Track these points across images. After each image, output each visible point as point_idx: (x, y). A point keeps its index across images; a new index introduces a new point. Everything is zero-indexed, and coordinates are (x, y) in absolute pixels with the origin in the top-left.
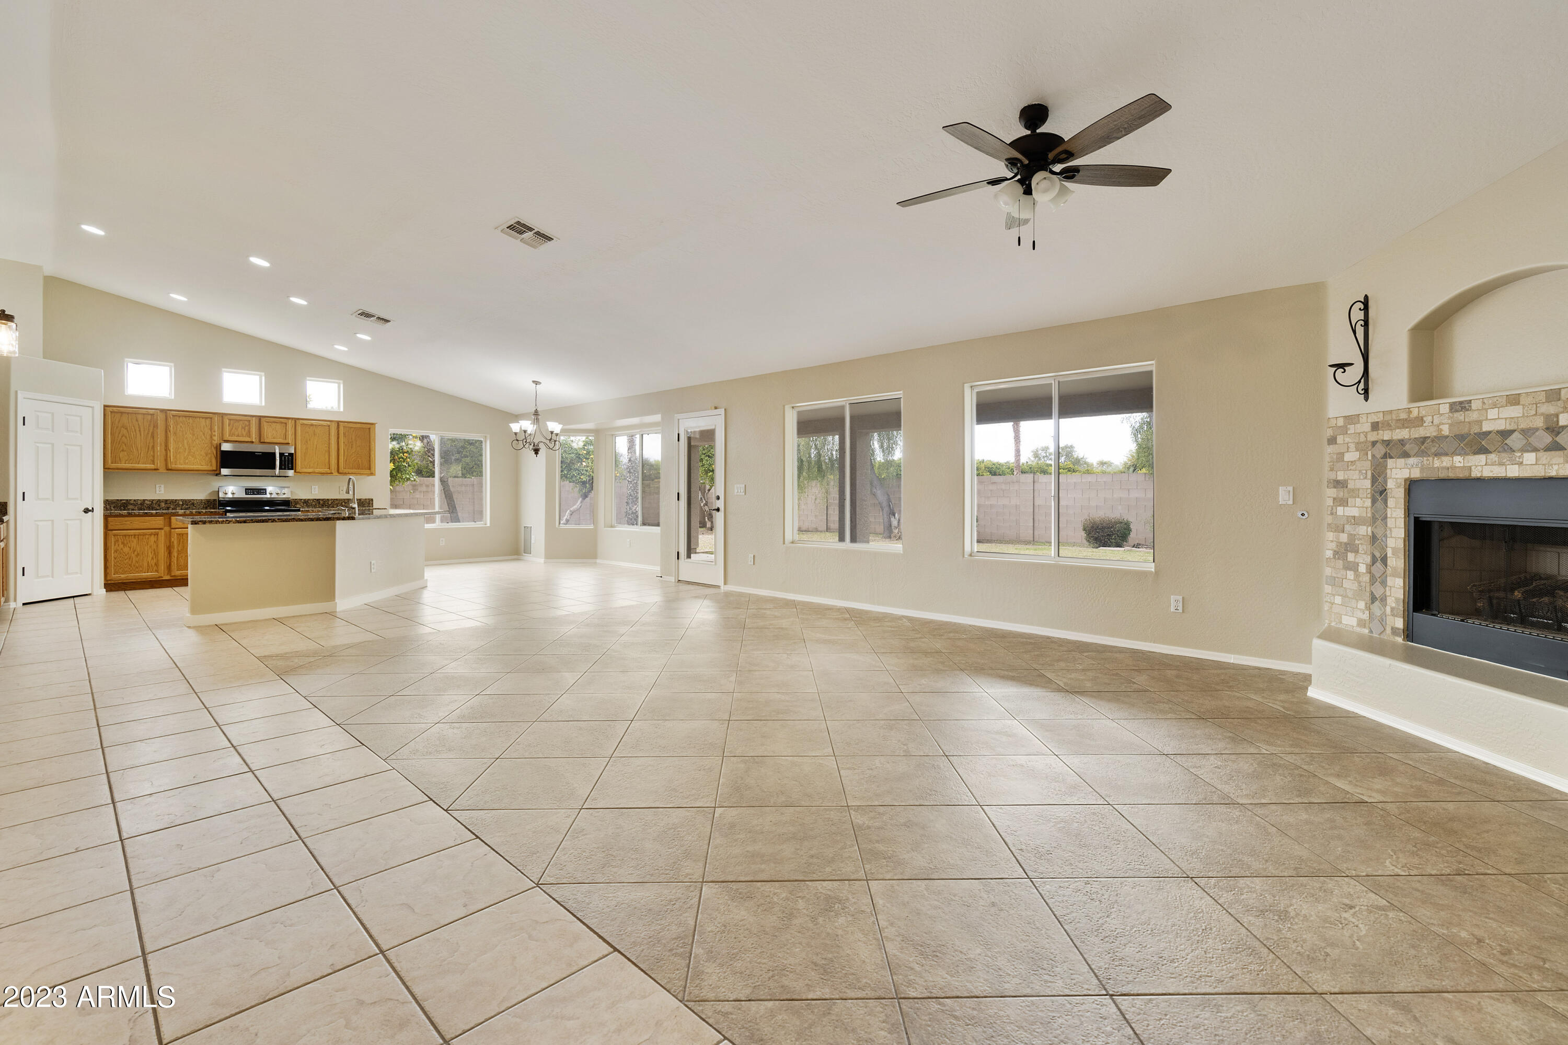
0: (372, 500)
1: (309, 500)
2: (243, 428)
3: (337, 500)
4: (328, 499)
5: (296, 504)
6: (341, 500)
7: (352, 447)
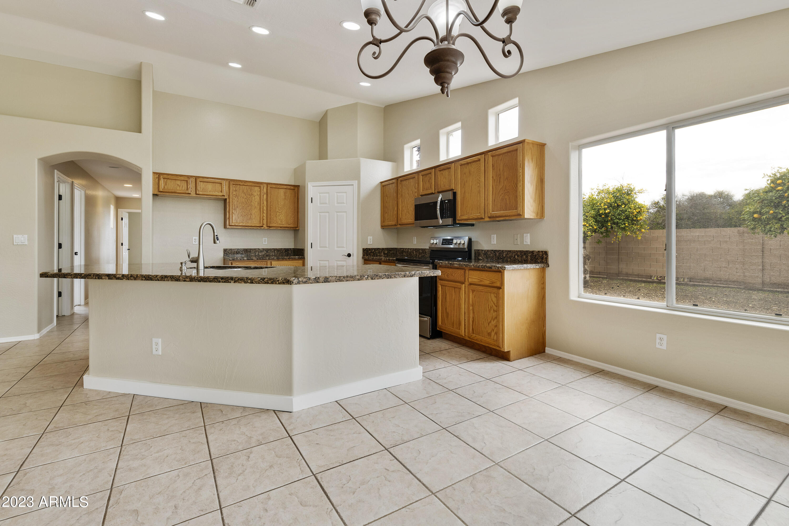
0: (546, 253)
1: (488, 251)
2: (429, 181)
3: (510, 251)
4: (503, 251)
5: (479, 256)
6: (514, 252)
7: (500, 182)
